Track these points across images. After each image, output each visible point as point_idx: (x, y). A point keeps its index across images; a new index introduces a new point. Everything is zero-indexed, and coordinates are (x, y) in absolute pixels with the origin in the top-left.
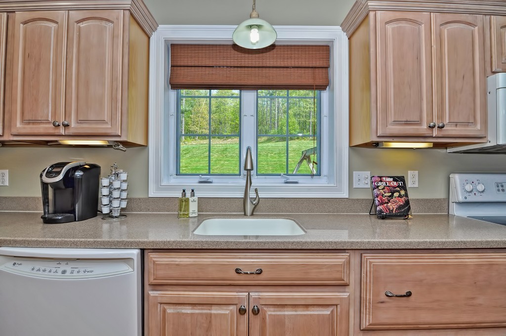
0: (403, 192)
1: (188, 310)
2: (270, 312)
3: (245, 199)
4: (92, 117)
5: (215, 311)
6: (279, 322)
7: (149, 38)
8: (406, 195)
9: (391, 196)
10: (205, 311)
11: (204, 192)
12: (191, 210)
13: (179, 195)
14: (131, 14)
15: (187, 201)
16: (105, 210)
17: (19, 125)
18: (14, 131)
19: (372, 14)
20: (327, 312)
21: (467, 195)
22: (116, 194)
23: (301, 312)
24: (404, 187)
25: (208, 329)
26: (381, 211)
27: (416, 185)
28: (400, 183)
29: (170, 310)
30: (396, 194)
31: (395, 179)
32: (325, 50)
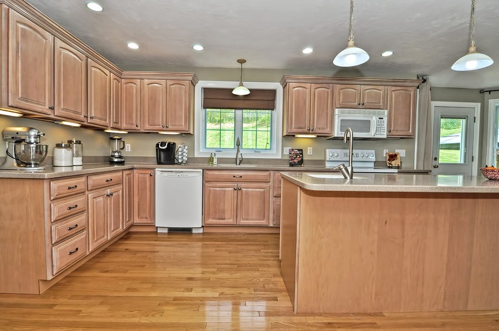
0: (301, 156)
1: (218, 189)
2: (244, 189)
3: (236, 159)
4: (177, 124)
5: (227, 189)
6: (247, 193)
7: (195, 86)
8: (302, 157)
9: (296, 157)
10: (224, 189)
11: (219, 156)
12: (214, 162)
13: (209, 156)
14: (192, 82)
15: (213, 158)
16: (180, 161)
17: (147, 126)
18: (145, 129)
19: (288, 84)
20: (263, 190)
21: (330, 158)
22: (184, 154)
23: (254, 190)
24: (302, 154)
25: (224, 195)
26: (291, 163)
27: (311, 154)
28: (301, 152)
29: (211, 189)
30: (298, 156)
31: (299, 150)
32: (274, 92)
